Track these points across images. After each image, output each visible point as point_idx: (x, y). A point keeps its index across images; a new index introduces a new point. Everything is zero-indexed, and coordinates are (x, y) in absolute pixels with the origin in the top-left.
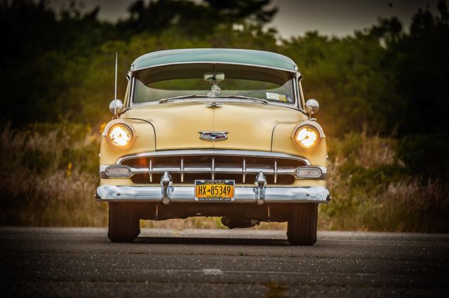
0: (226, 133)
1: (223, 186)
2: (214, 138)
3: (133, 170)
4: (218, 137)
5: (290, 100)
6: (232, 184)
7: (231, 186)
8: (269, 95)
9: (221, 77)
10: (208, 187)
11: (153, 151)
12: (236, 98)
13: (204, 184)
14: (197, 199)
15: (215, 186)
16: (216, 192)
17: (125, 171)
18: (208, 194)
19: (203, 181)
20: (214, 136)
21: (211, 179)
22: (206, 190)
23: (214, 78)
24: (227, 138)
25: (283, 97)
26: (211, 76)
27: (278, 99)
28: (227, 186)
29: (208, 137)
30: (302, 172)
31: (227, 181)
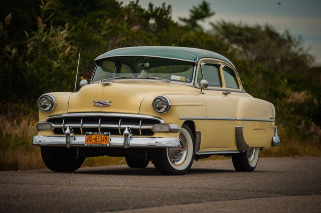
0: (109, 102)
1: (103, 137)
2: (101, 105)
3: (54, 125)
4: (105, 105)
5: (188, 80)
6: (108, 135)
7: (108, 137)
8: (173, 77)
9: (147, 65)
10: (94, 137)
11: (66, 113)
12: (150, 79)
13: (91, 135)
14: (86, 145)
15: (97, 136)
16: (98, 140)
17: (49, 126)
18: (93, 141)
19: (90, 133)
20: (101, 104)
21: (98, 132)
22: (92, 138)
23: (143, 66)
24: (110, 105)
25: (183, 78)
26: (141, 64)
27: (179, 79)
28: (105, 136)
29: (98, 104)
30: (157, 127)
31: (105, 133)
